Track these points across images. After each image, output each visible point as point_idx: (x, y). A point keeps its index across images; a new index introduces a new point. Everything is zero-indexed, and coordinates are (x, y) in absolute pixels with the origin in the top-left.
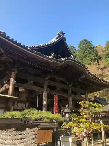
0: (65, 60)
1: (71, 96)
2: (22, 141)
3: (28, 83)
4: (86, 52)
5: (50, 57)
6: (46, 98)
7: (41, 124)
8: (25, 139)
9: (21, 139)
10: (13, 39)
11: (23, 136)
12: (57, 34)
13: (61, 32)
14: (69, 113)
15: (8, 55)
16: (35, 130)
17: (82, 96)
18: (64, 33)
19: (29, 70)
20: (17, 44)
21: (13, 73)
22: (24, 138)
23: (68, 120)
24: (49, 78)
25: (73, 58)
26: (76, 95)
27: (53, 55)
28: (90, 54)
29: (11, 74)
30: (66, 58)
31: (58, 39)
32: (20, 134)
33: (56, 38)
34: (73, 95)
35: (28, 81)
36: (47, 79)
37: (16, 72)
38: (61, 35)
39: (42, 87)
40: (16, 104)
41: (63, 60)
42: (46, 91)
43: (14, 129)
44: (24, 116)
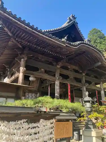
0: (79, 44)
1: (85, 86)
2: (36, 136)
3: (38, 71)
4: (96, 42)
5: (63, 40)
6: (59, 88)
7: (60, 114)
8: (41, 134)
9: (36, 134)
10: (20, 18)
11: (37, 130)
12: (68, 18)
13: (72, 16)
14: (91, 102)
15: (16, 39)
16: (52, 122)
17: (97, 86)
18: (75, 17)
19: (39, 58)
20: (26, 24)
21: (22, 60)
22: (39, 132)
23: (90, 110)
24: (60, 66)
25: (88, 42)
26: (91, 85)
27: (66, 37)
28: (101, 43)
29: (20, 61)
30: (81, 42)
31: (69, 24)
32: (34, 128)
33: (67, 22)
34: (88, 85)
35: (39, 69)
36: (58, 67)
37: (26, 59)
38: (72, 19)
39: (54, 76)
40: (26, 94)
41: (77, 43)
42: (58, 79)
43: (25, 120)
44: (37, 105)
